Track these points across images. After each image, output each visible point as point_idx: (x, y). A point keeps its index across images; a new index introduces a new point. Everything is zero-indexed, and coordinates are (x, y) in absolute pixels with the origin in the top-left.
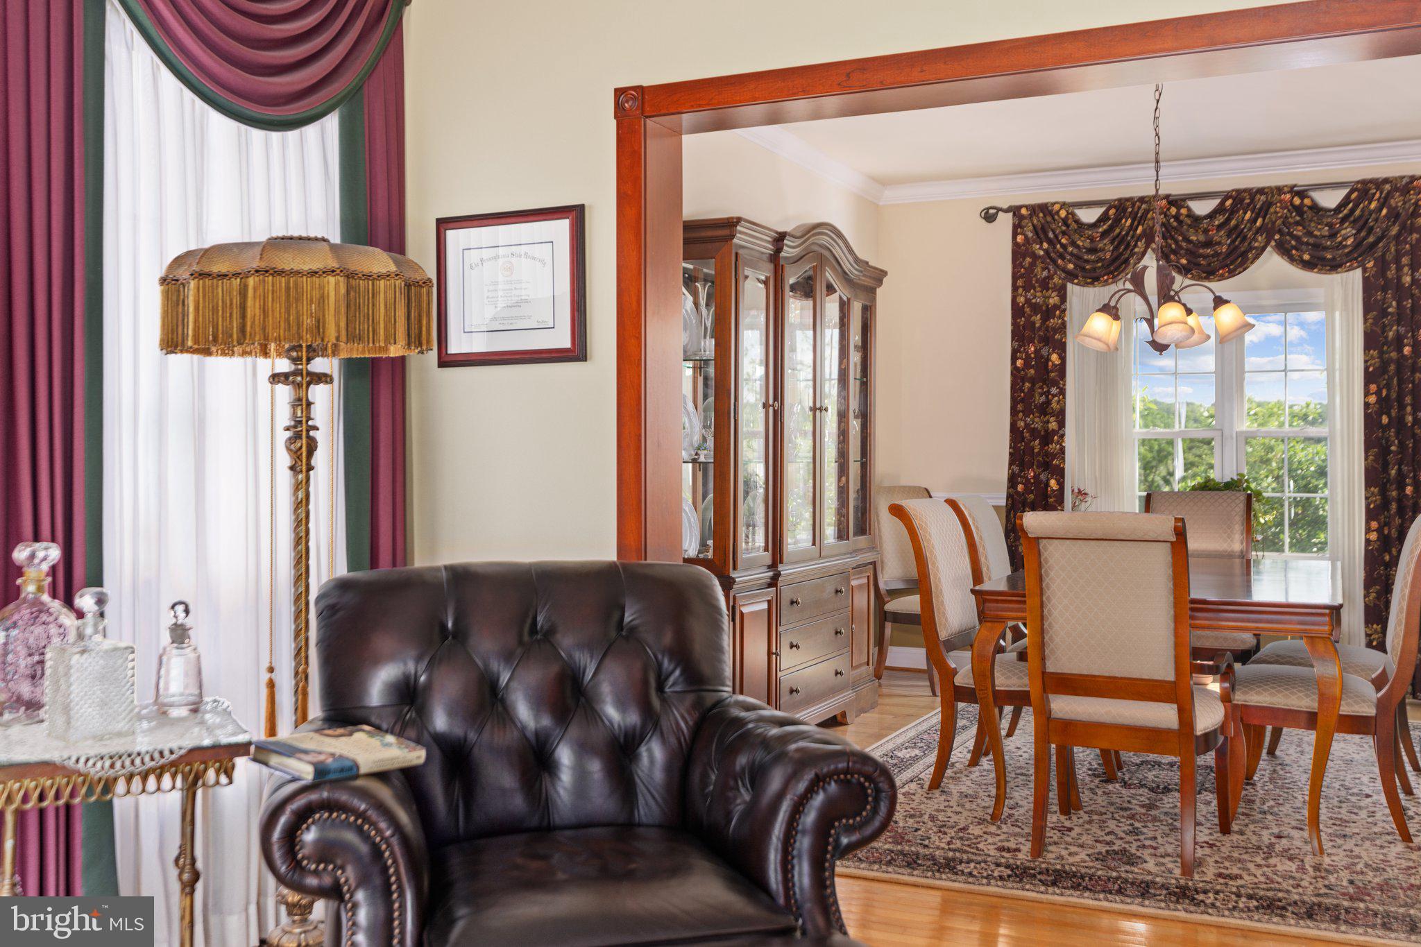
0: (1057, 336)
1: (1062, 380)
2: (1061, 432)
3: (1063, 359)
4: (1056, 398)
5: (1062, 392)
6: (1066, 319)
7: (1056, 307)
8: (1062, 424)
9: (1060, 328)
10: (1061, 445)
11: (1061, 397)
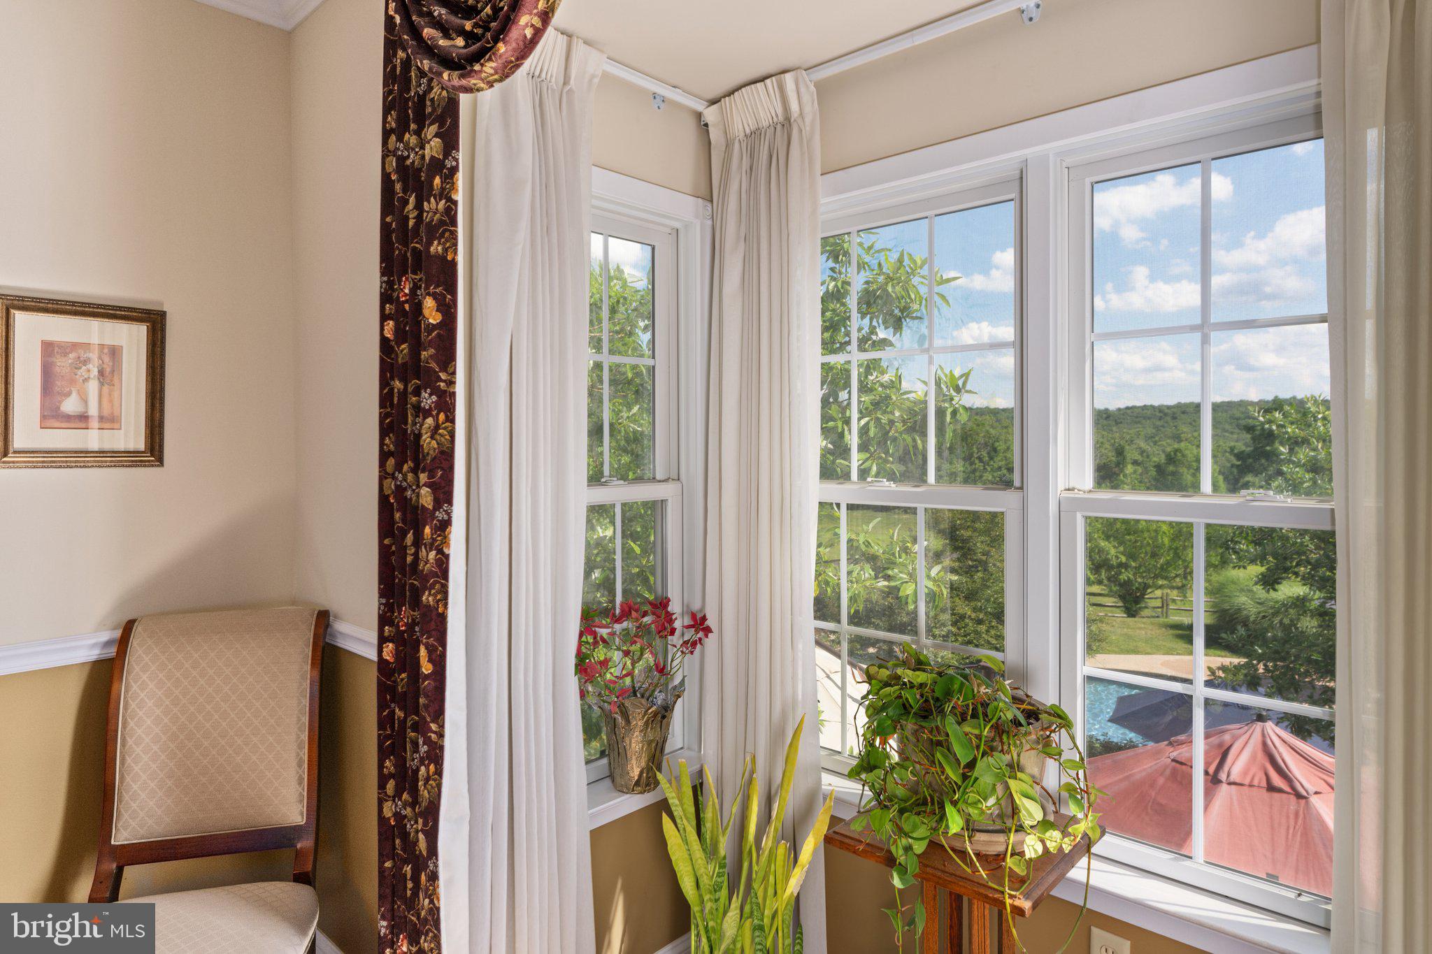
0: (436, 248)
1: (444, 369)
2: (440, 515)
3: (448, 310)
4: (430, 421)
5: (446, 404)
6: (454, 197)
7: (437, 166)
8: (444, 494)
9: (442, 223)
10: (440, 551)
11: (442, 417)
